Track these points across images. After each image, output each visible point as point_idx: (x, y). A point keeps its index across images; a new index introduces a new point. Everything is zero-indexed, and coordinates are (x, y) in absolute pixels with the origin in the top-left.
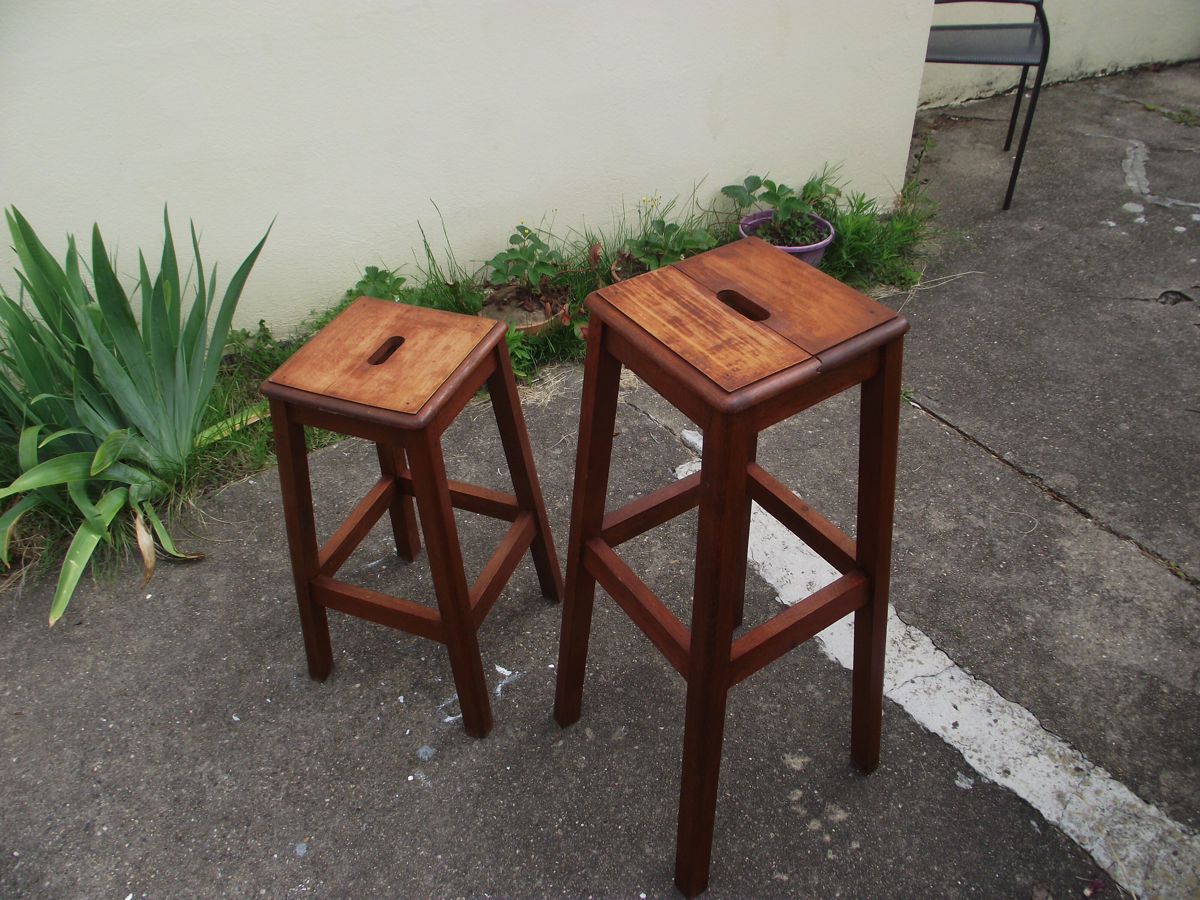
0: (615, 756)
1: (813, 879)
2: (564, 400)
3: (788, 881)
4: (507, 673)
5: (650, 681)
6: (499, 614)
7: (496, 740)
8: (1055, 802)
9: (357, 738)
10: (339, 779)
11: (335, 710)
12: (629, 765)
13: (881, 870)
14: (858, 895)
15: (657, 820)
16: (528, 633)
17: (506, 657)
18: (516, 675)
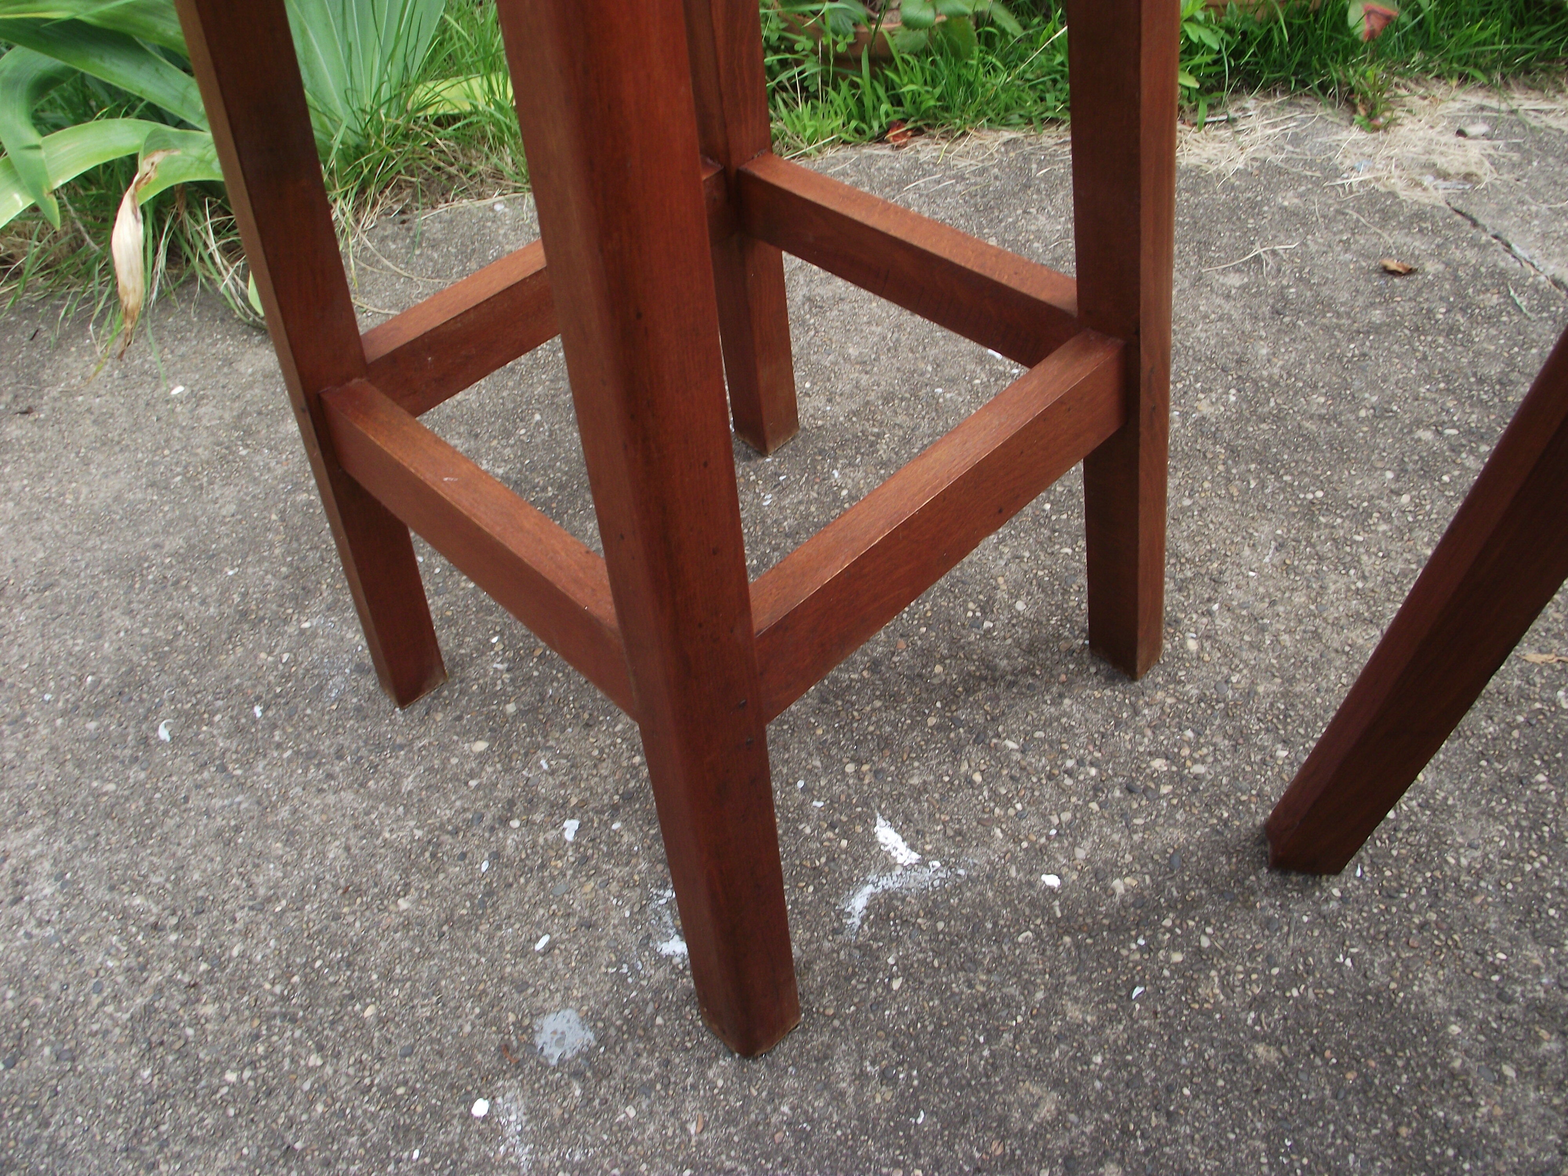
4: (905, 855)
6: (942, 660)
7: (789, 1083)
9: (403, 904)
10: (294, 1020)
11: (392, 797)
16: (1011, 745)
17: (917, 801)
18: (927, 874)
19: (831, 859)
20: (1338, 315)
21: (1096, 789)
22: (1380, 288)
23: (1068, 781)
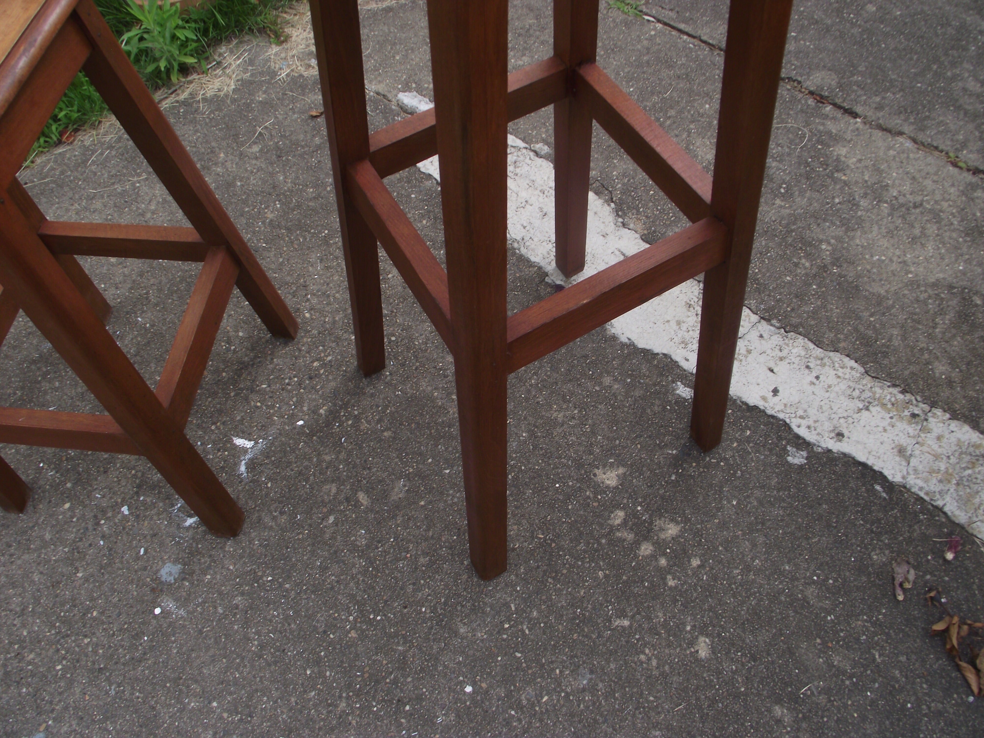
0: (399, 520)
1: (657, 617)
2: (251, 83)
3: (631, 626)
4: (249, 444)
5: (422, 415)
6: (223, 371)
7: (253, 535)
8: (897, 459)
9: (80, 575)
10: (68, 636)
11: (45, 544)
12: (419, 528)
13: (730, 585)
14: (711, 622)
15: (465, 589)
16: (264, 386)
17: (243, 424)
18: (260, 445)
19: (225, 461)
20: (303, 147)
21: (300, 384)
22: (314, 126)
23: (289, 387)
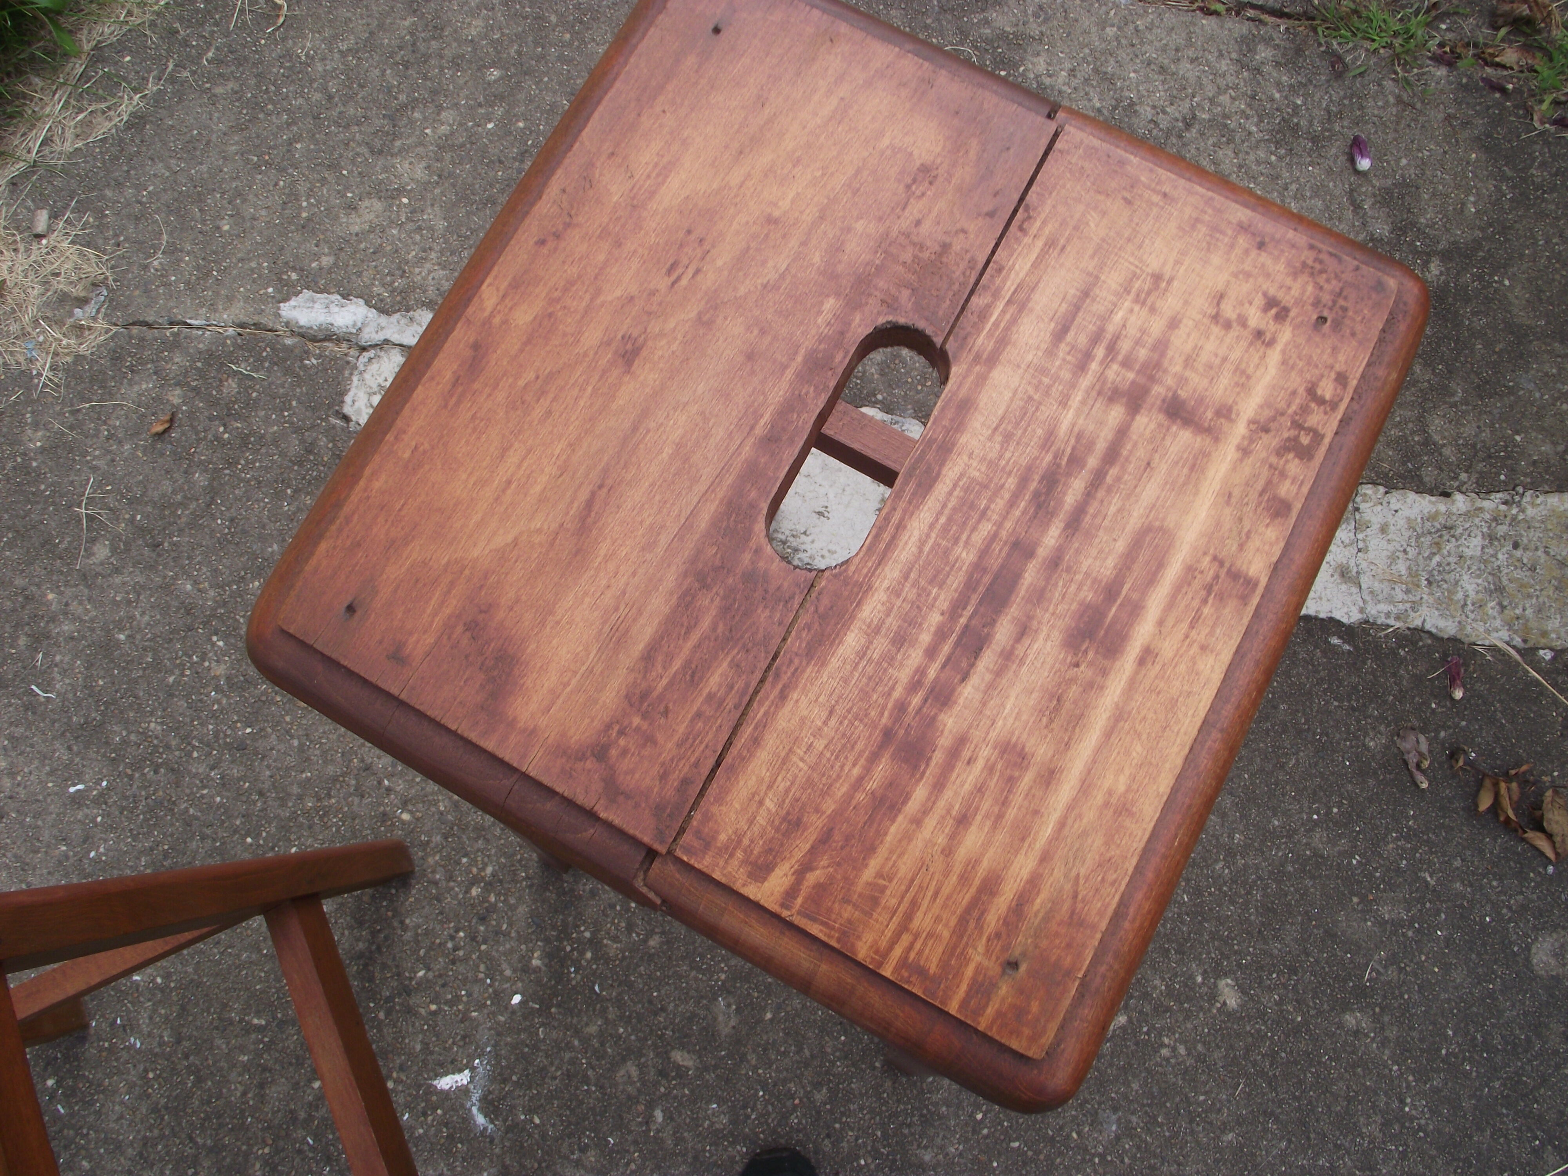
0: (753, 1059)
1: (1155, 988)
3: (1130, 1020)
4: (463, 1078)
8: (1344, 587)
12: (785, 1054)
13: (1220, 890)
14: (1222, 954)
15: (899, 1101)
16: (421, 973)
17: (432, 1053)
18: (481, 1069)
20: (183, 505)
22: (173, 453)
23: (461, 953)
